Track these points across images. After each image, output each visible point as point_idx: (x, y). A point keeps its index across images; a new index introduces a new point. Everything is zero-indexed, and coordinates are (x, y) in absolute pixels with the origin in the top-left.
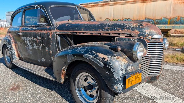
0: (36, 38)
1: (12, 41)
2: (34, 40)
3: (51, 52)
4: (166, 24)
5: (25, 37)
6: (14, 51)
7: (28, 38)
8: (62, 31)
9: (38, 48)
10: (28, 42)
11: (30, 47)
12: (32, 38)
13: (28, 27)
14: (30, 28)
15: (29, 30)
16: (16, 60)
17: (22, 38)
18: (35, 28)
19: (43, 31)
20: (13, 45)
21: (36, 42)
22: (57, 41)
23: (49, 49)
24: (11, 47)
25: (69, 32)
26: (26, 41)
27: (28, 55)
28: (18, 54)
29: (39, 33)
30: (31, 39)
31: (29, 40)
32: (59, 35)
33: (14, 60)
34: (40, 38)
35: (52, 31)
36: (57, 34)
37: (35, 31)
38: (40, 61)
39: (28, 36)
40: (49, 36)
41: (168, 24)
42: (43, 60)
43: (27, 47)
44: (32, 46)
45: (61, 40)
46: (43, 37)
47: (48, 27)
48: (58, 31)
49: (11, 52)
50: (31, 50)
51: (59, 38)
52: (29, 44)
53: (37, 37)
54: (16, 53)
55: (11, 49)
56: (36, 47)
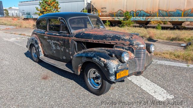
0: (59, 42)
1: (39, 42)
2: (57, 43)
3: (70, 53)
4: (179, 16)
5: (50, 40)
6: (41, 49)
7: (53, 41)
8: (78, 39)
9: (61, 49)
11: (54, 48)
12: (56, 42)
13: (52, 32)
15: (53, 35)
16: (42, 56)
17: (48, 40)
18: (57, 34)
19: (64, 37)
20: (40, 45)
21: (59, 45)
22: (74, 45)
23: (69, 51)
24: (38, 46)
25: (83, 40)
26: (51, 43)
27: (53, 54)
28: (44, 52)
29: (61, 39)
31: (53, 43)
32: (76, 41)
33: (40, 56)
34: (62, 42)
35: (71, 38)
36: (74, 41)
37: (58, 37)
38: (61, 59)
40: (69, 41)
41: (181, 16)
42: (64, 58)
43: (52, 48)
44: (56, 47)
45: (77, 45)
46: (64, 42)
47: (68, 35)
48: (75, 38)
49: (38, 50)
50: (55, 50)
51: (76, 43)
52: (53, 46)
54: (42, 51)
55: (38, 48)
56: (59, 48)
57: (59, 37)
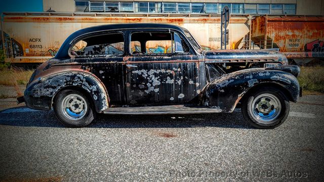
0: (172, 70)
2: (167, 73)
3: (198, 84)
5: (143, 71)
6: (104, 94)
7: (152, 71)
8: (212, 60)
9: (175, 82)
10: (152, 76)
11: (156, 82)
12: (163, 71)
13: (148, 55)
14: (155, 58)
15: (153, 60)
16: (106, 108)
17: (137, 72)
18: (166, 57)
19: (184, 61)
21: (171, 76)
23: (195, 82)
24: (97, 88)
25: (221, 61)
26: (147, 75)
28: (108, 99)
30: (160, 72)
33: (103, 109)
34: (179, 70)
35: (199, 60)
37: (168, 61)
38: (173, 99)
39: (152, 68)
42: (181, 96)
43: (148, 84)
44: (161, 82)
46: (185, 67)
47: (191, 56)
48: (207, 60)
49: (99, 97)
50: (155, 87)
52: (155, 79)
53: (174, 69)
54: (106, 97)
55: (98, 92)
56: (170, 81)
57: (171, 61)
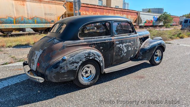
2: (129, 45)
9: (131, 49)
10: (124, 47)
15: (124, 38)
26: (122, 47)
29: (132, 39)
30: (127, 45)
39: (124, 43)
41: (14, 23)
44: (127, 50)
46: (134, 41)
48: (139, 36)
53: (131, 42)
